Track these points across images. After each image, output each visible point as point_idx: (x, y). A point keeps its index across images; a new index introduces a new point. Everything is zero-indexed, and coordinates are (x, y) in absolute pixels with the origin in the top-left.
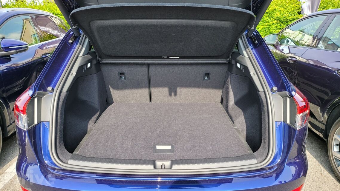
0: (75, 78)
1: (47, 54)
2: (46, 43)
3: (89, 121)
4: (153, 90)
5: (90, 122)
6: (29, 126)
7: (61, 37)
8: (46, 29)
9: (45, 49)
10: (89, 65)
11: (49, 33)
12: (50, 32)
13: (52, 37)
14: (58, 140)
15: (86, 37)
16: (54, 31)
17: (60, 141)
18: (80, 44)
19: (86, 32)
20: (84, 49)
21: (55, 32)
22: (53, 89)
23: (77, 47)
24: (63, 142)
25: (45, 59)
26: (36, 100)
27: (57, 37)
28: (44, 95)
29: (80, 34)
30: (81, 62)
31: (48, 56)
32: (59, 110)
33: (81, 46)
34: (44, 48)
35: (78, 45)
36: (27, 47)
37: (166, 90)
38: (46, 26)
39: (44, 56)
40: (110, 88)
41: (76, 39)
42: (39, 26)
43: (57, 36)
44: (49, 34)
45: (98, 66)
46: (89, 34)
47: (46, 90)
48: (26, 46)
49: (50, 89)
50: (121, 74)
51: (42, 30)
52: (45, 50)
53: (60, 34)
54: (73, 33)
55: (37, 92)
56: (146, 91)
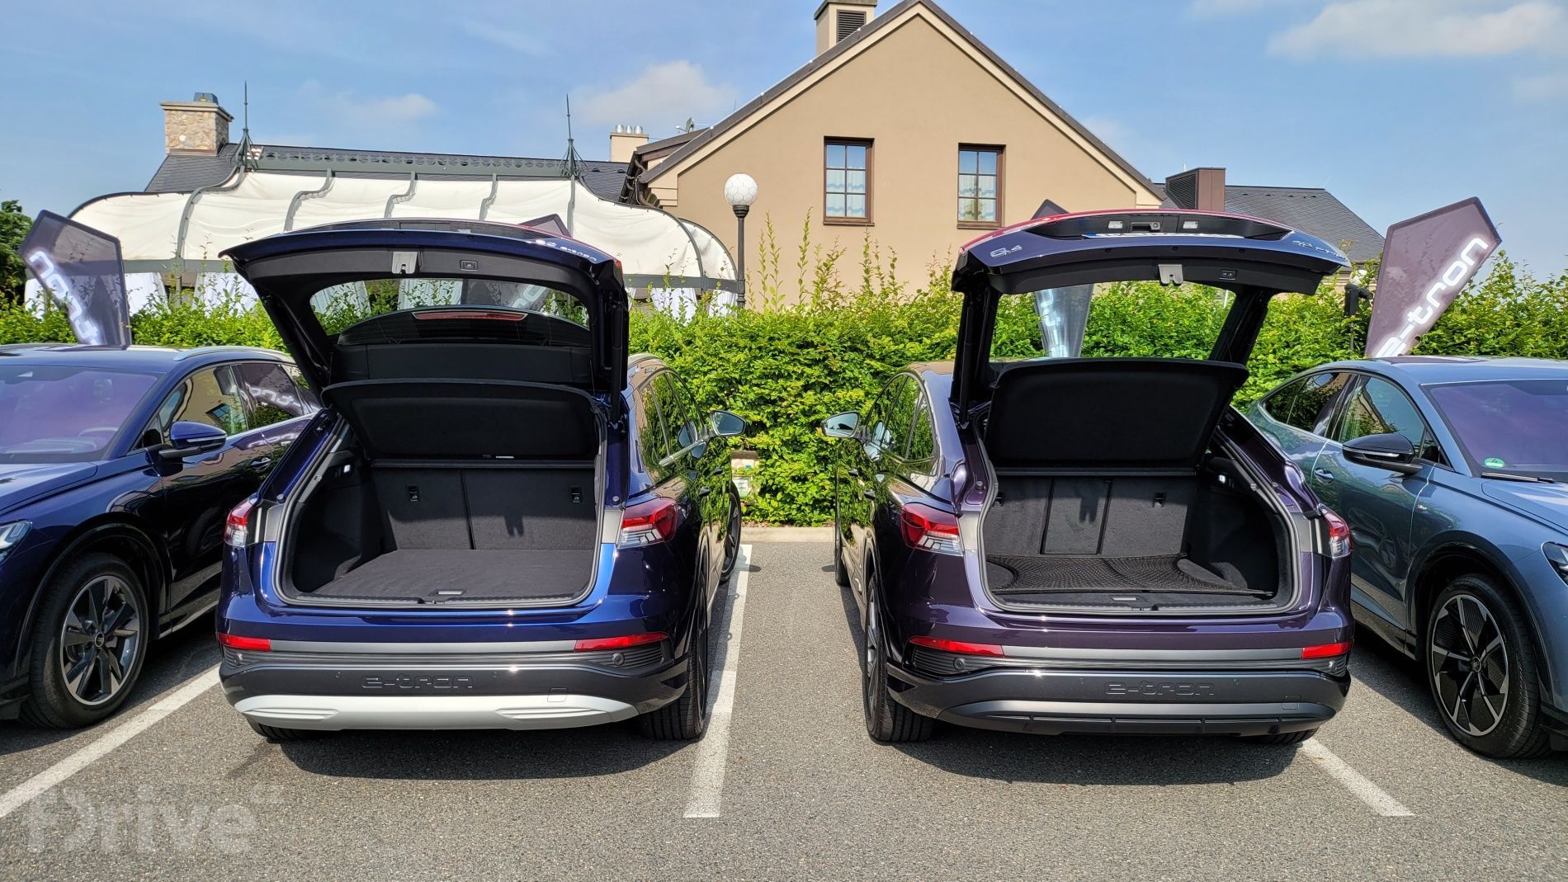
0: (319, 483)
1: (262, 457)
2: (264, 432)
3: (338, 566)
4: (474, 521)
5: (340, 567)
6: (247, 543)
7: (303, 414)
8: (258, 392)
9: (253, 447)
10: (347, 468)
11: (265, 401)
12: (273, 400)
13: (276, 415)
14: (285, 571)
15: (345, 424)
16: (284, 397)
17: (287, 573)
18: (334, 434)
19: (345, 416)
20: (340, 441)
21: (285, 400)
22: (285, 499)
23: (330, 436)
24: (290, 575)
25: (258, 470)
26: (260, 510)
27: (293, 417)
28: (271, 505)
29: (337, 418)
30: (332, 460)
31: (265, 463)
32: (291, 527)
33: (335, 437)
34: (250, 445)
35: (331, 434)
36: (223, 441)
37: (500, 522)
38: (262, 382)
39: (255, 463)
40: (391, 518)
41: (328, 426)
42: (247, 385)
43: (290, 413)
44: (266, 404)
45: (365, 471)
46: (350, 418)
47: (275, 500)
48: (223, 437)
49: (280, 497)
50: (411, 489)
51: (254, 395)
52: (251, 451)
53: (299, 405)
54: (325, 416)
55: (262, 500)
56: (461, 524)
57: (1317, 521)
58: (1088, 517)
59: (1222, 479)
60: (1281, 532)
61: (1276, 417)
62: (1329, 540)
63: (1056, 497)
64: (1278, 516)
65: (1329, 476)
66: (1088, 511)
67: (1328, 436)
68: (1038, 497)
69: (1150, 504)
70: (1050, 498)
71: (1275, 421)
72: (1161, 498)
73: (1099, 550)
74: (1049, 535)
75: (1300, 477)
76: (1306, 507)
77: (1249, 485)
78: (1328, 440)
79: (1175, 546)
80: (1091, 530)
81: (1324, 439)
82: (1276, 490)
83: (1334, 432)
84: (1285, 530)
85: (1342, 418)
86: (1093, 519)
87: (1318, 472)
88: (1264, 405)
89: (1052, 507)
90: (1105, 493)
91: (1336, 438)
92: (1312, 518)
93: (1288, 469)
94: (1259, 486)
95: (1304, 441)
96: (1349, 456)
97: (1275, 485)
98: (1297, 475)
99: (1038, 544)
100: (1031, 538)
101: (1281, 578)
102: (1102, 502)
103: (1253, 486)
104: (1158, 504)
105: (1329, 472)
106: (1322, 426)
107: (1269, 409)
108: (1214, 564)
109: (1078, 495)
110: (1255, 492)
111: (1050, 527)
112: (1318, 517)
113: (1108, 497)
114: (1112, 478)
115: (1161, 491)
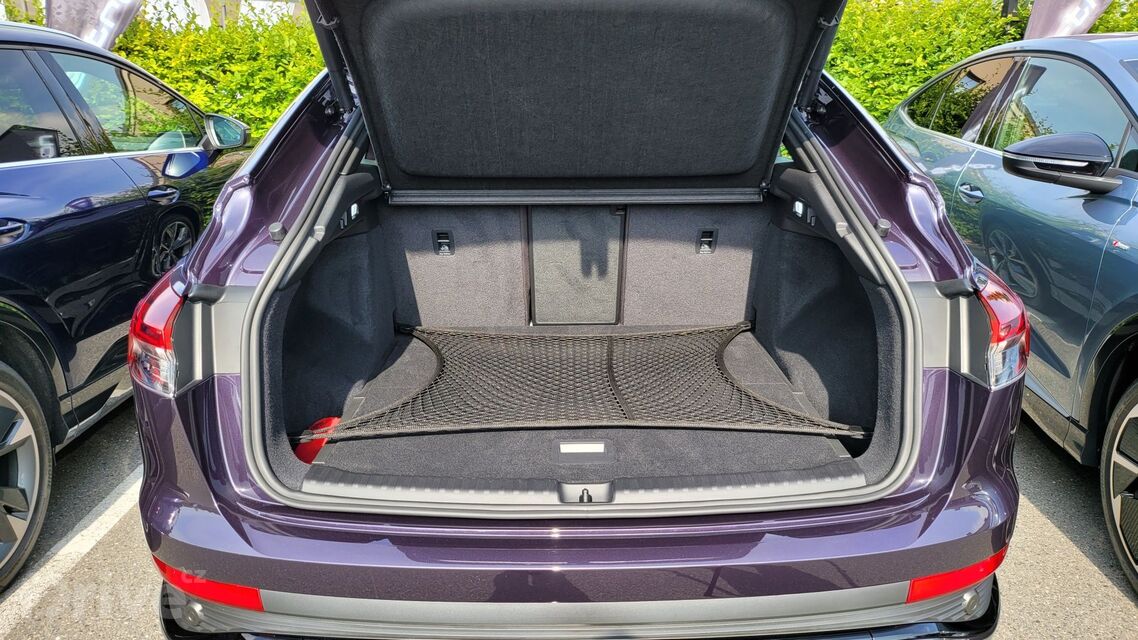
57: (963, 302)
58: (594, 269)
59: (799, 207)
60: (888, 321)
61: (918, 123)
62: (985, 348)
63: (537, 239)
64: (883, 291)
65: (978, 193)
66: (594, 261)
67: (980, 142)
68: (507, 239)
69: (692, 248)
70: (529, 240)
71: (915, 126)
72: (709, 237)
73: (619, 318)
74: (537, 296)
75: (937, 207)
76: (942, 270)
77: (833, 226)
78: (980, 147)
79: (735, 312)
80: (602, 290)
81: (975, 145)
82: (885, 235)
83: (988, 138)
84: (896, 320)
85: (998, 124)
86: (603, 272)
87: (962, 188)
88: (906, 109)
89: (535, 254)
90: (617, 230)
91: (990, 145)
92: (953, 295)
93: (913, 192)
94: (852, 228)
95: (948, 150)
96: (1013, 166)
97: (884, 224)
98: (931, 205)
99: (523, 310)
100: (511, 301)
101: (880, 413)
102: (614, 247)
103: (841, 227)
104: (706, 248)
105: (978, 189)
106: (973, 132)
107: (912, 115)
108: (781, 353)
109: (572, 235)
110: (844, 240)
111: (537, 285)
112: (967, 294)
113: (623, 238)
114: (625, 207)
115: (709, 227)
